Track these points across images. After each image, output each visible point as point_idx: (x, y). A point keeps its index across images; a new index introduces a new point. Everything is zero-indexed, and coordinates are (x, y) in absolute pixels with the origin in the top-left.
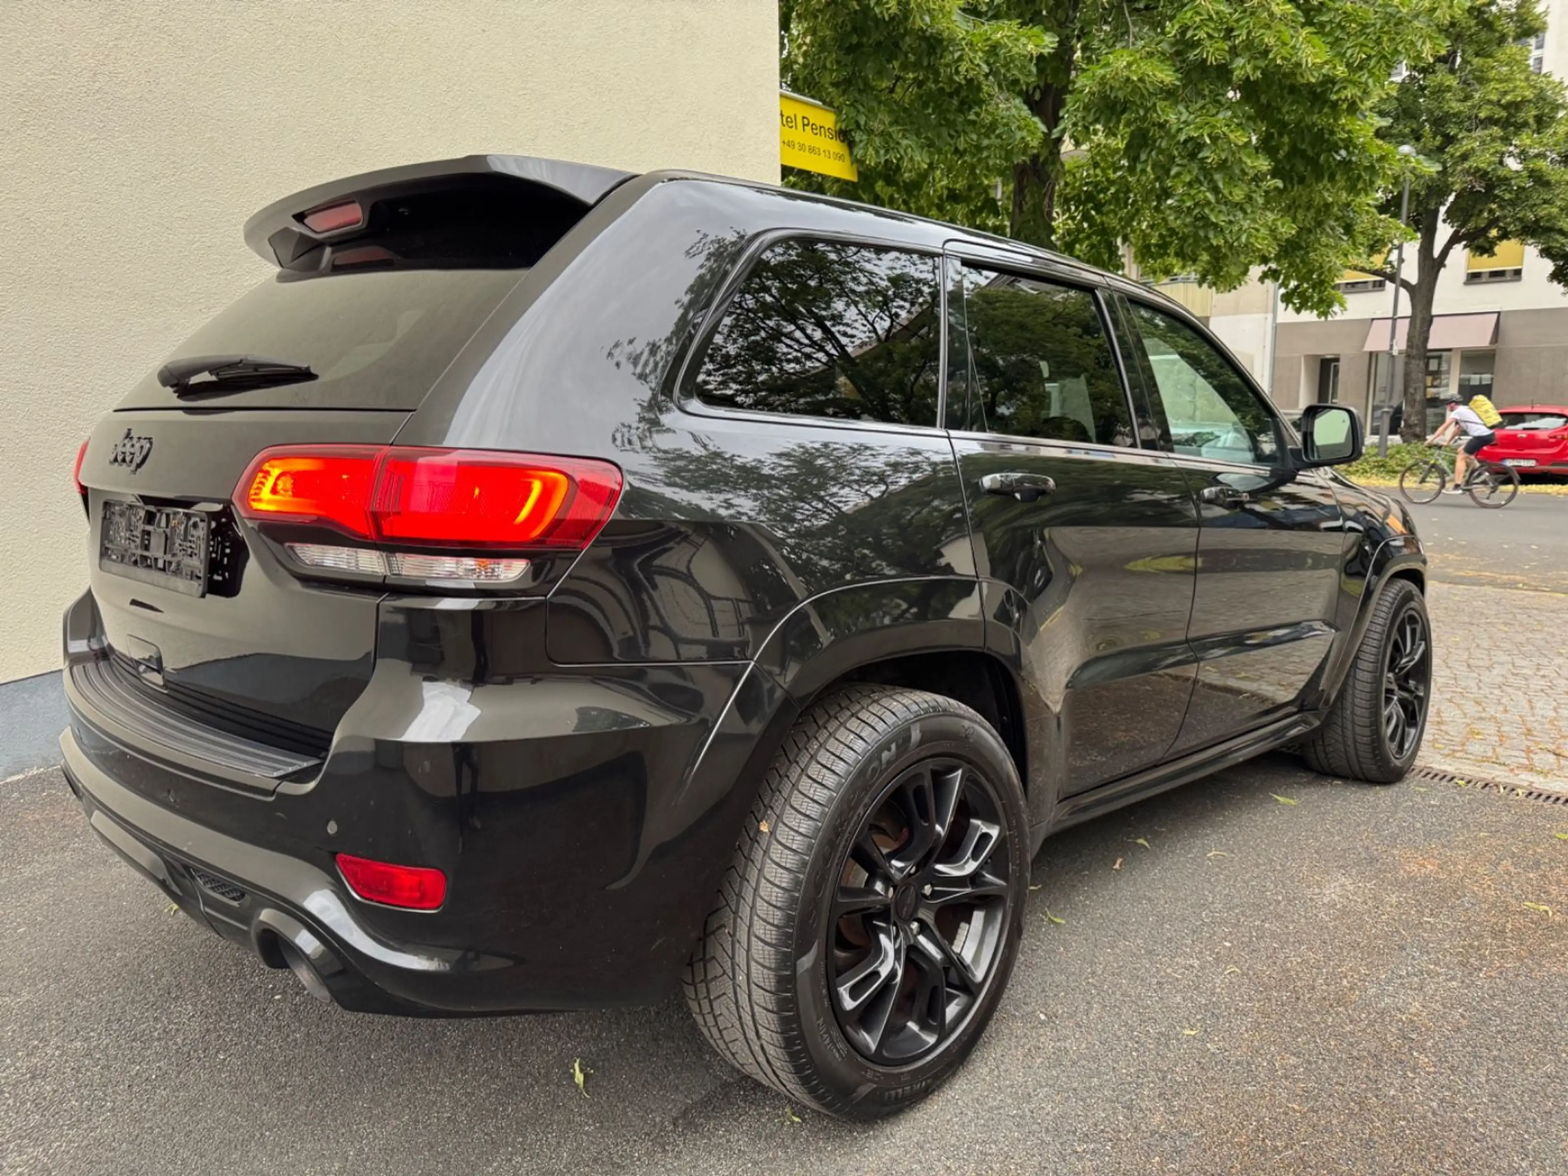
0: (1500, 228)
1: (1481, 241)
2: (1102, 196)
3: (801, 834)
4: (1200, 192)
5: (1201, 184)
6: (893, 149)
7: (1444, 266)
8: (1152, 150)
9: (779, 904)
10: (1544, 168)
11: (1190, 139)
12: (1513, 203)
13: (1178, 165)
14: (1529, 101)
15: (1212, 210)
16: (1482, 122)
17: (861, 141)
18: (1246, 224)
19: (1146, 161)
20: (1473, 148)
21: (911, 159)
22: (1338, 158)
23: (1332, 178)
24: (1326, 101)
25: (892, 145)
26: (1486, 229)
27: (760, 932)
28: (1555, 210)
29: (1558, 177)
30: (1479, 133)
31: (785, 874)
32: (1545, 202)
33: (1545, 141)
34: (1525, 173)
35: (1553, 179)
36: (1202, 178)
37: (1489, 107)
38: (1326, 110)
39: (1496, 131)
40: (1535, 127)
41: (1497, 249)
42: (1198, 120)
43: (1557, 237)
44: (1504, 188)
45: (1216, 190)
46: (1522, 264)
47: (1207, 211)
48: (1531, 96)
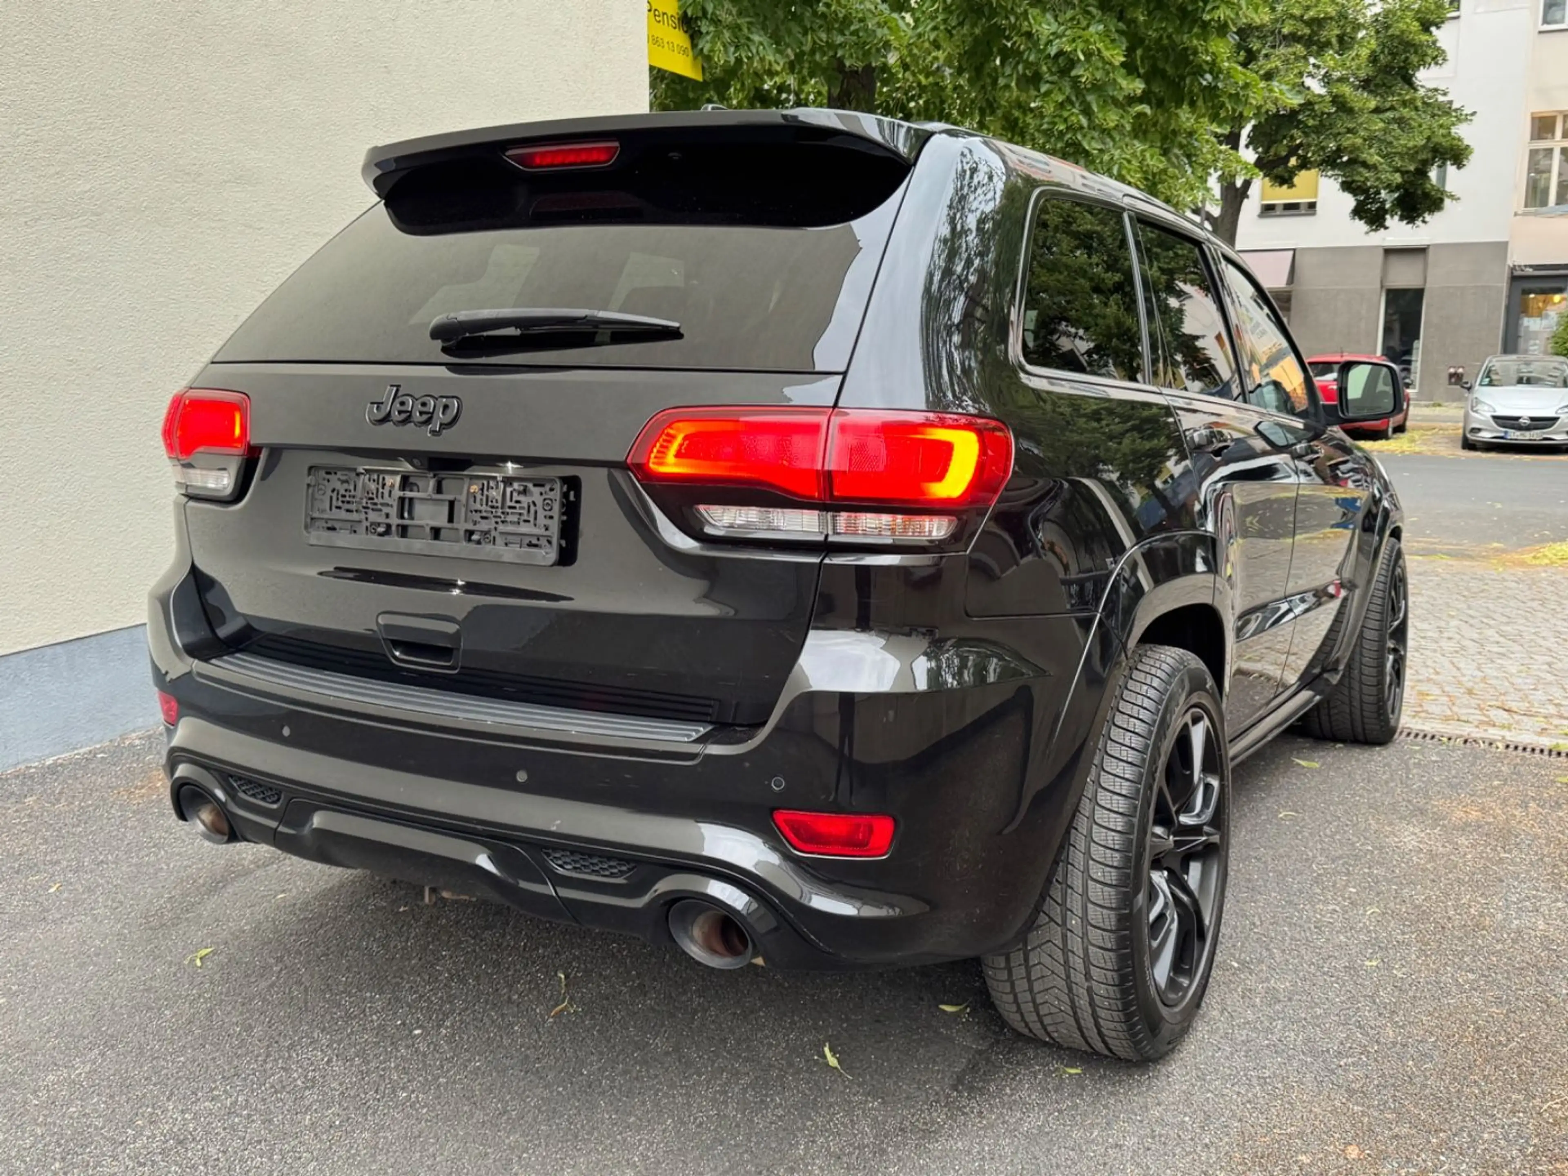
0: (1299, 157)
1: (1280, 170)
2: (912, 104)
3: (1127, 780)
4: (1072, 114)
5: (1073, 106)
6: (743, 45)
7: (1247, 197)
8: (1018, 63)
9: (1117, 847)
10: (1347, 94)
11: (1061, 53)
12: (1318, 130)
13: (1047, 82)
14: (1331, 18)
15: (1084, 136)
16: (1285, 37)
17: (708, 33)
18: (1117, 153)
19: (1011, 75)
20: (1277, 67)
21: (762, 60)
22: (1204, 83)
23: (1192, 104)
24: (1195, 20)
25: (743, 41)
26: (1287, 159)
27: (1099, 876)
28: (1359, 141)
29: (1361, 104)
30: (1282, 50)
31: (1120, 819)
32: (1349, 131)
33: (1348, 64)
34: (1328, 99)
35: (1357, 106)
36: (1074, 99)
37: (1292, 22)
38: (1195, 30)
39: (1299, 49)
40: (1337, 47)
41: (1296, 180)
42: (1068, 32)
43: (1361, 169)
44: (1307, 113)
45: (1087, 111)
46: (1316, 196)
47: (1079, 137)
48: (1334, 14)
